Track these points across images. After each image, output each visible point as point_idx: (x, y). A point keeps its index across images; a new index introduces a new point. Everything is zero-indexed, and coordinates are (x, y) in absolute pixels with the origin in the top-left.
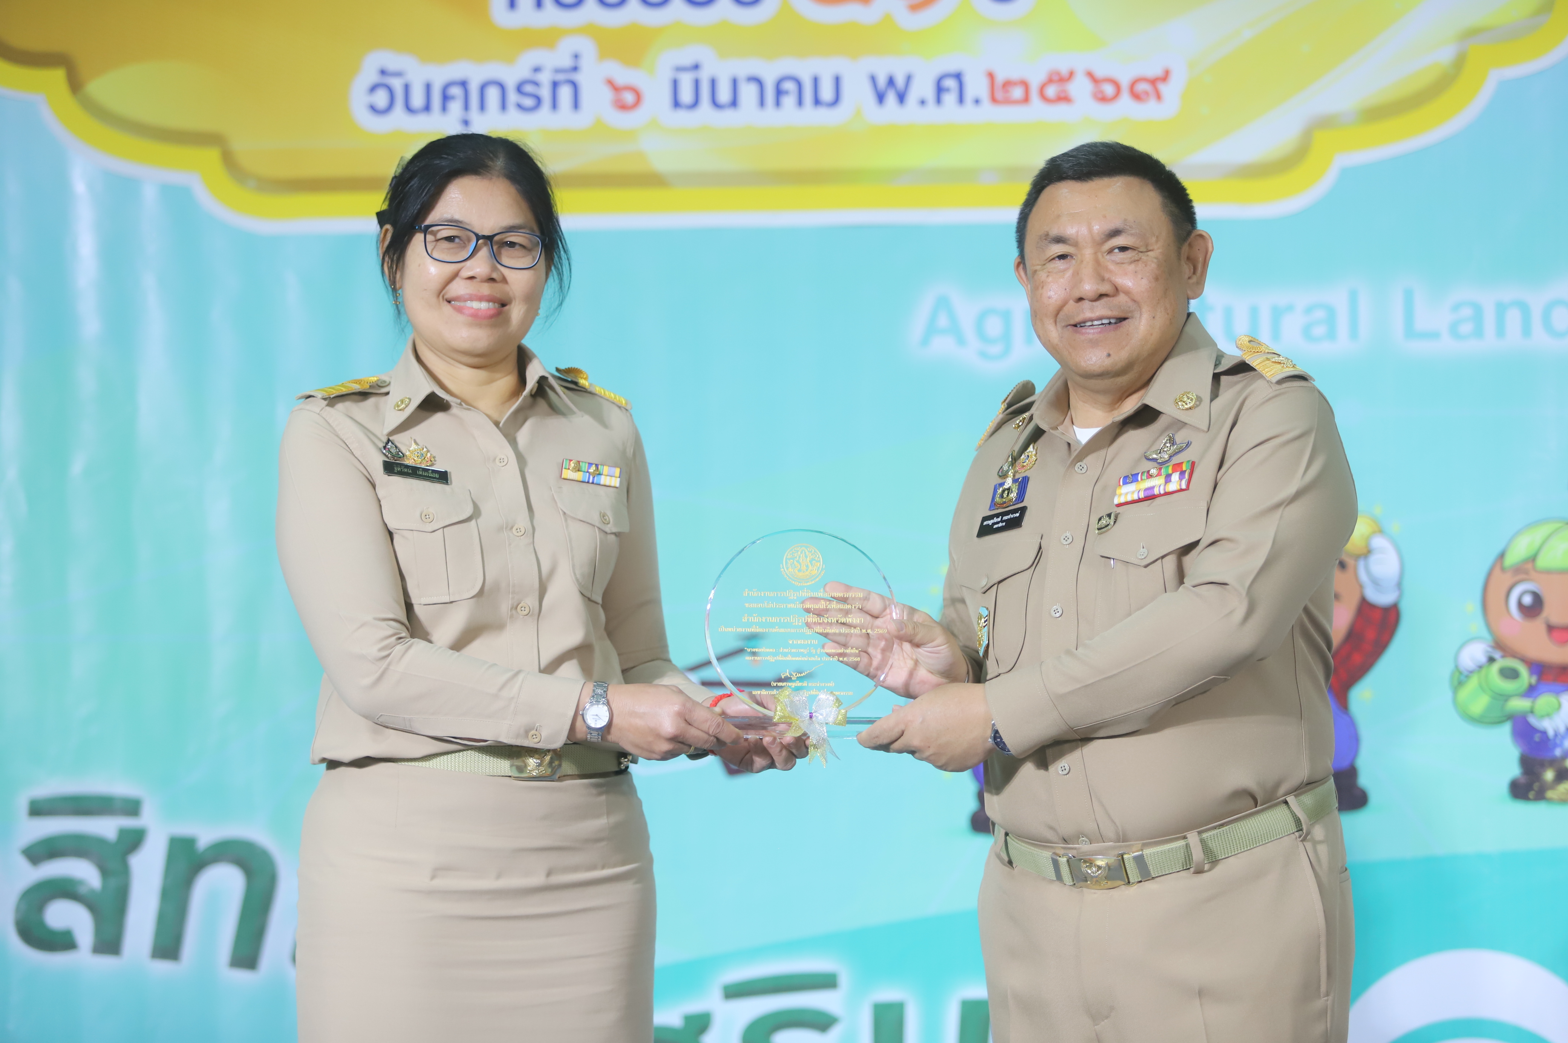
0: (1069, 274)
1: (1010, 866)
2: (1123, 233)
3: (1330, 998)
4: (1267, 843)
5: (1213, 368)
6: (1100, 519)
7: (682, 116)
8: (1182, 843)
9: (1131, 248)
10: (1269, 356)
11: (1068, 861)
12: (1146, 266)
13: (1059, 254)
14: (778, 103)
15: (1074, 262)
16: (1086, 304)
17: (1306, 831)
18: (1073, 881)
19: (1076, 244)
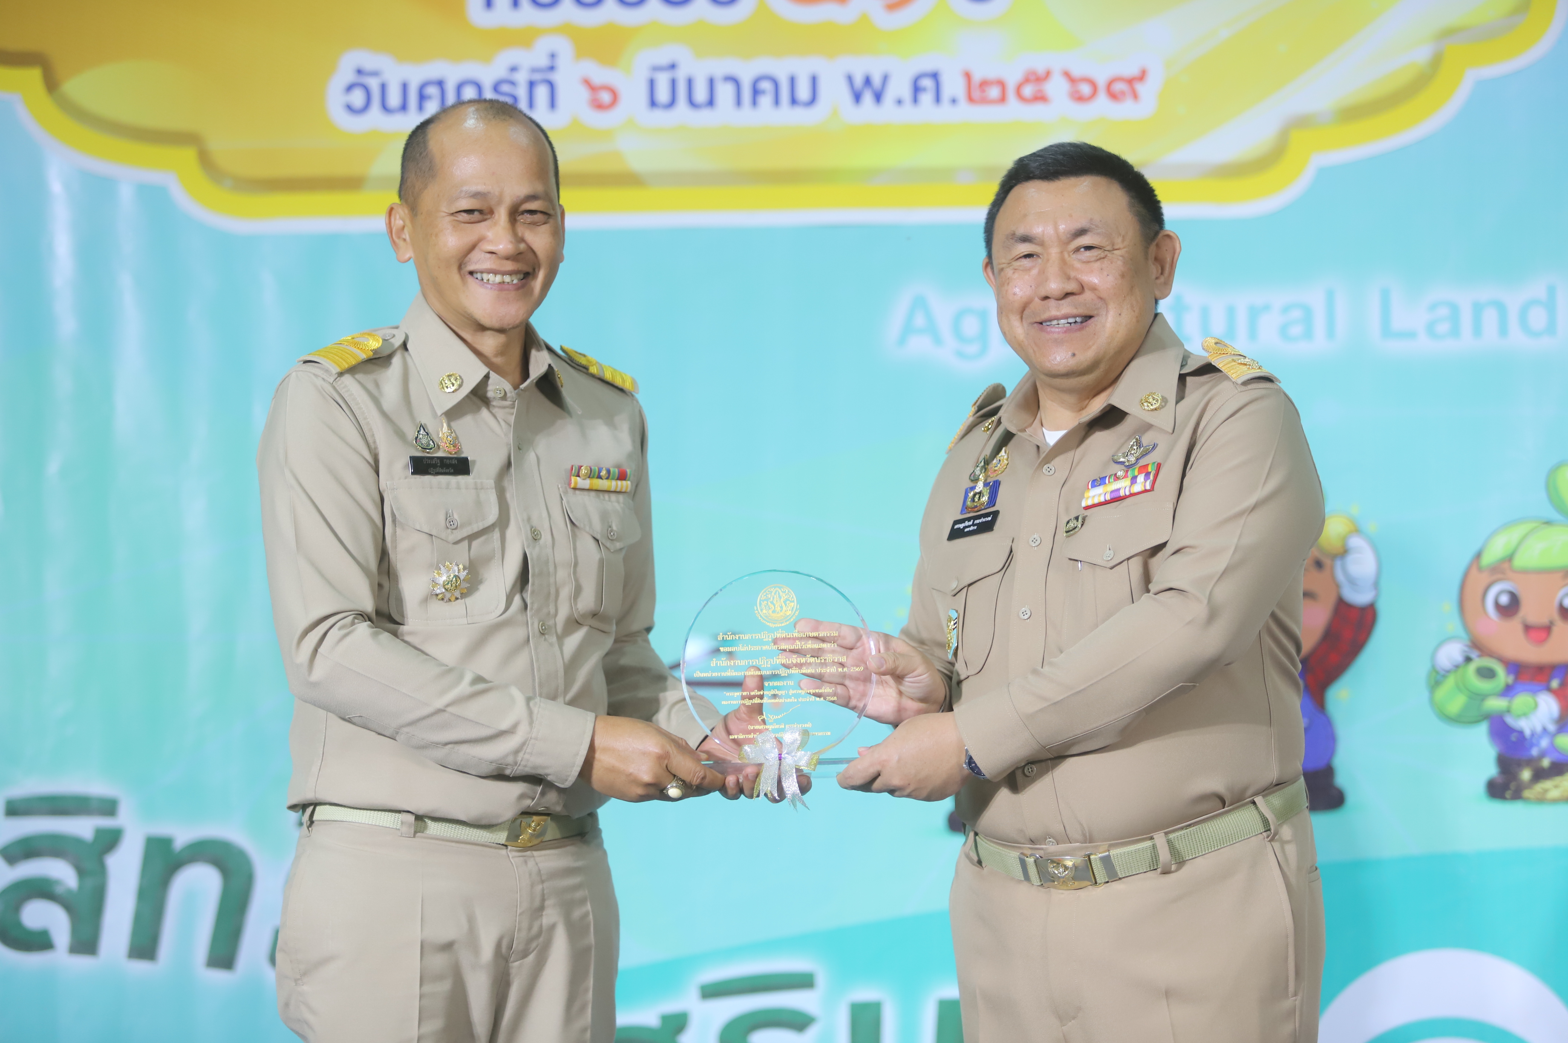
0: (1035, 272)
1: (980, 866)
2: (1089, 233)
3: (1299, 998)
4: (1234, 843)
5: (1179, 369)
6: (1068, 522)
7: (659, 115)
8: (1148, 843)
9: (1097, 247)
10: (1235, 358)
11: (1035, 861)
12: (1112, 263)
13: (1026, 253)
14: (754, 103)
15: (1040, 261)
16: (1052, 303)
17: (1274, 831)
18: (1041, 881)
19: (1042, 244)
